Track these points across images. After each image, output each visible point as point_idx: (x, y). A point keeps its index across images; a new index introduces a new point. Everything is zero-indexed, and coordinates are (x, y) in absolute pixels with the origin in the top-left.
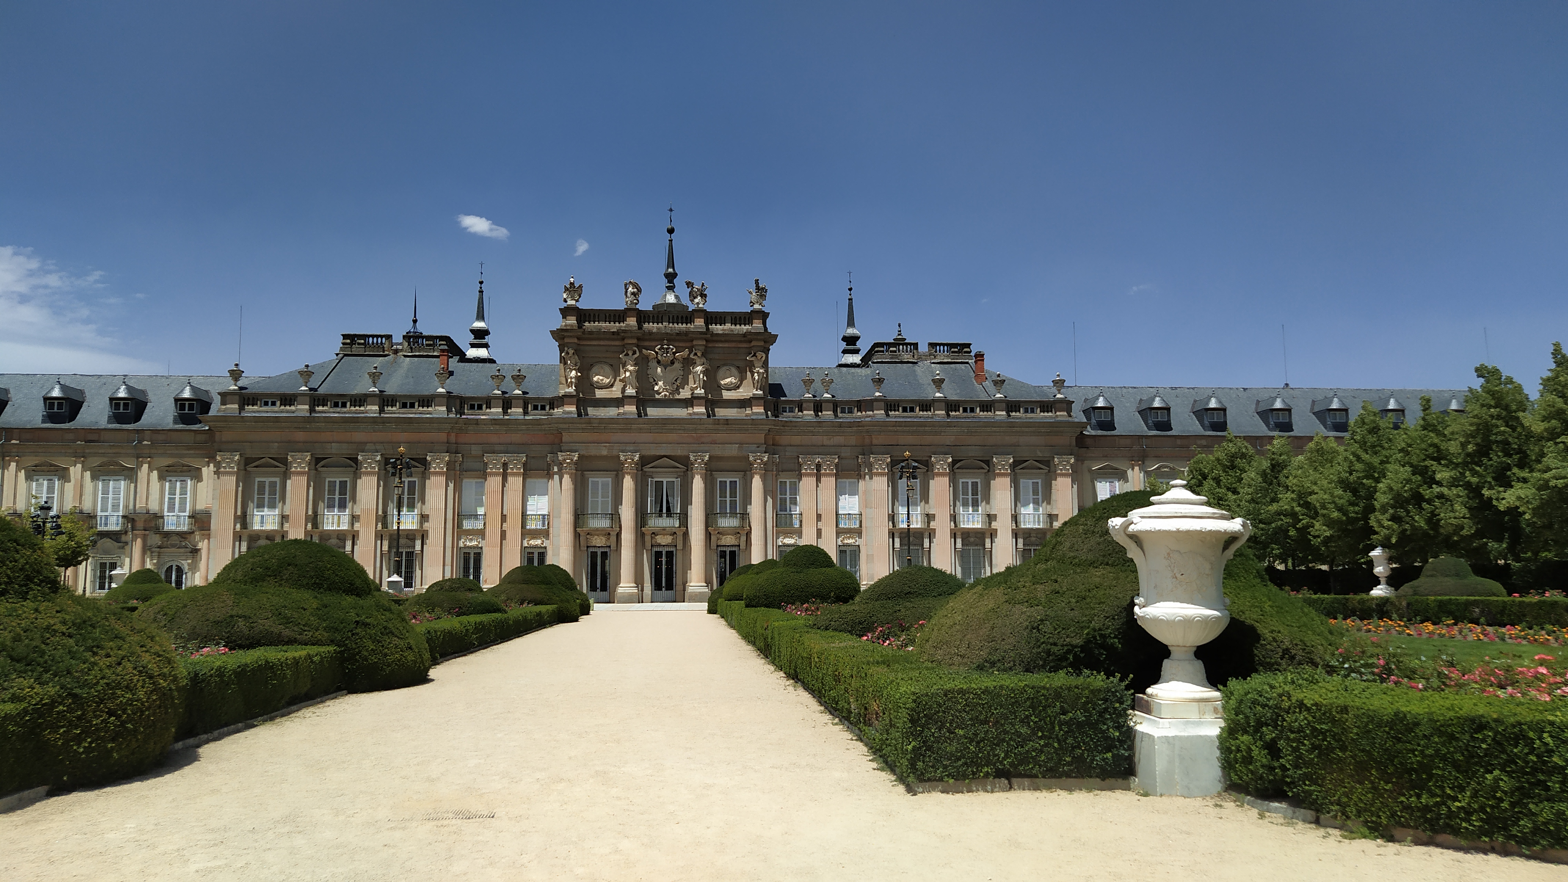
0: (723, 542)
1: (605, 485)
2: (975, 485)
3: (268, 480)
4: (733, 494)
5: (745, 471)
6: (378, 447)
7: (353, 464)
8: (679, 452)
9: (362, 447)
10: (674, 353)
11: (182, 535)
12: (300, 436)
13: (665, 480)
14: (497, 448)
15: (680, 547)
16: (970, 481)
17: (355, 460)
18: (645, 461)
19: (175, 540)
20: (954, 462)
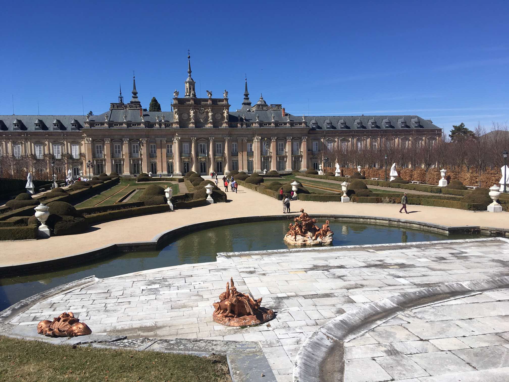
0: (218, 160)
1: (187, 146)
2: (282, 144)
3: (99, 145)
4: (220, 148)
5: (223, 141)
6: (128, 136)
7: (121, 141)
8: (206, 136)
9: (123, 136)
10: (204, 110)
11: (77, 160)
12: (107, 133)
13: (202, 144)
14: (159, 136)
15: (207, 161)
16: (281, 143)
17: (122, 140)
18: (197, 140)
19: (76, 161)
20: (277, 138)
